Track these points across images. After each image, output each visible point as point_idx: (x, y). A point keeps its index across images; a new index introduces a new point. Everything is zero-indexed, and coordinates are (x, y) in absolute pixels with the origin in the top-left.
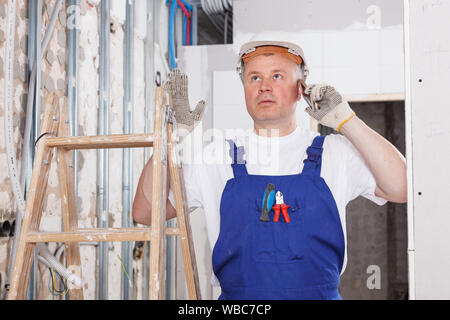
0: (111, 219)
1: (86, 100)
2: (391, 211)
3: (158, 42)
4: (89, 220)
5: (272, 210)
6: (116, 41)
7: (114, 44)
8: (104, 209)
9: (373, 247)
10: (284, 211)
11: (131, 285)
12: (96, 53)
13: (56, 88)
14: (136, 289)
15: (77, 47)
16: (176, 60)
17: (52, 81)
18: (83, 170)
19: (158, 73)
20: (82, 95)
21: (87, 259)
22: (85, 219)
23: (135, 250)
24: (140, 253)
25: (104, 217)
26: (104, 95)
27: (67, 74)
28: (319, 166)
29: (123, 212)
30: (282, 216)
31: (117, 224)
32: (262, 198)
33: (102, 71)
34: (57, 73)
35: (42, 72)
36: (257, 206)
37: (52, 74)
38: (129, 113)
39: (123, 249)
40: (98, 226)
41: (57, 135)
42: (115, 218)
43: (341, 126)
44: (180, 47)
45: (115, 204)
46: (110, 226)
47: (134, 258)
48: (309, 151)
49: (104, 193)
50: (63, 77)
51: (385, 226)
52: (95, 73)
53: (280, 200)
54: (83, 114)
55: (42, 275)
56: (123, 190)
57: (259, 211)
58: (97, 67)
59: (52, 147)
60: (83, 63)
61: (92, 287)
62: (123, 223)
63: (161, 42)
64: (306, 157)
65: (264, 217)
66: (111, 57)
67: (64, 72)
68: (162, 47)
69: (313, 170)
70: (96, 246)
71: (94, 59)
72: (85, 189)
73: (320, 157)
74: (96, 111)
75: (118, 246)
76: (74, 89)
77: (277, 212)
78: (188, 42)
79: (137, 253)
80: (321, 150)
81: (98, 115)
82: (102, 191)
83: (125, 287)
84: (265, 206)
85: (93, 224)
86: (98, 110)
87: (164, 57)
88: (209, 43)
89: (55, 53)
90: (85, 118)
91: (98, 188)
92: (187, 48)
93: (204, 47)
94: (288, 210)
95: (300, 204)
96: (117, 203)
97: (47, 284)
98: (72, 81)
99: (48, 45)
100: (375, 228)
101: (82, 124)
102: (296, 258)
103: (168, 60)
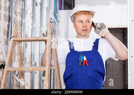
0: (36, 64)
1: (28, 27)
2: (124, 62)
3: (51, 9)
4: (29, 64)
5: (83, 62)
6: (38, 8)
7: (37, 9)
8: (33, 61)
9: (118, 74)
10: (86, 62)
11: (42, 84)
12: (31, 12)
13: (18, 23)
14: (43, 86)
15: (25, 10)
16: (57, 14)
17: (17, 20)
18: (27, 48)
19: (51, 19)
20: (27, 25)
21: (28, 76)
22: (27, 64)
23: (43, 74)
24: (45, 74)
25: (33, 63)
26: (34, 25)
27: (22, 19)
28: (97, 48)
29: (39, 62)
30: (85, 64)
31: (38, 65)
32: (79, 58)
33: (33, 18)
34: (19, 18)
35: (14, 18)
36: (78, 61)
37: (17, 19)
38: (42, 31)
39: (39, 73)
40: (31, 66)
41: (17, 37)
42: (37, 63)
43: (105, 36)
44: (58, 11)
45: (37, 59)
46: (35, 66)
47: (43, 76)
48: (94, 43)
49: (34, 56)
50: (21, 19)
51: (122, 67)
52: (31, 18)
53: (85, 59)
54: (27, 31)
55: (13, 81)
56: (40, 55)
57: (78, 62)
58: (32, 16)
59: (15, 41)
60: (27, 15)
61: (29, 85)
62: (39, 65)
63: (52, 9)
64: (93, 45)
65: (80, 64)
66: (36, 13)
67: (21, 18)
68: (52, 11)
69: (96, 49)
70: (31, 72)
71: (31, 14)
72: (27, 54)
73: (98, 45)
74: (31, 30)
75: (38, 72)
76: (24, 23)
77: (84, 63)
78: (61, 9)
79: (44, 74)
80: (98, 43)
81: (32, 31)
82: (33, 55)
83: (40, 85)
84: (80, 60)
85: (30, 65)
86: (32, 30)
87: (53, 14)
88: (67, 9)
89: (18, 12)
90: (27, 32)
91: (32, 54)
92: (60, 11)
93: (66, 11)
94: (88, 62)
95: (91, 60)
96: (38, 59)
97: (15, 84)
98: (24, 21)
99: (16, 9)
100: (119, 68)
101: (27, 34)
102: (90, 77)
103: (54, 14)
